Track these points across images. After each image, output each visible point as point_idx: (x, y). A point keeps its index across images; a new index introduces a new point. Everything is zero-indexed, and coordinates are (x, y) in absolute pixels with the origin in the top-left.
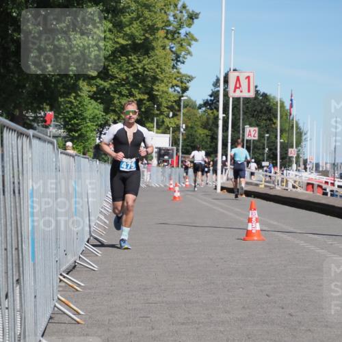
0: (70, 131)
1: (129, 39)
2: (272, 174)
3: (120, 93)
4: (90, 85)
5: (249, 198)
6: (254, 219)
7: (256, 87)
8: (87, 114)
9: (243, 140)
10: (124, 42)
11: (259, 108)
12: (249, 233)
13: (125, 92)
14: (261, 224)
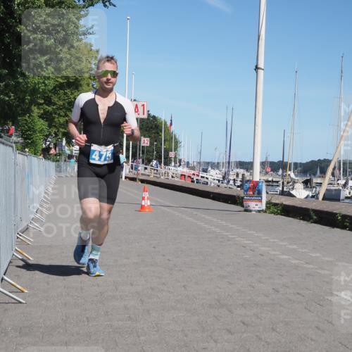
0: (25, 139)
1: (66, 79)
2: (159, 169)
3: (59, 114)
4: (39, 108)
5: (143, 184)
6: (146, 198)
7: (148, 111)
8: (37, 128)
9: (140, 146)
10: (62, 81)
11: (150, 125)
12: (143, 207)
13: (62, 114)
14: (150, 201)
